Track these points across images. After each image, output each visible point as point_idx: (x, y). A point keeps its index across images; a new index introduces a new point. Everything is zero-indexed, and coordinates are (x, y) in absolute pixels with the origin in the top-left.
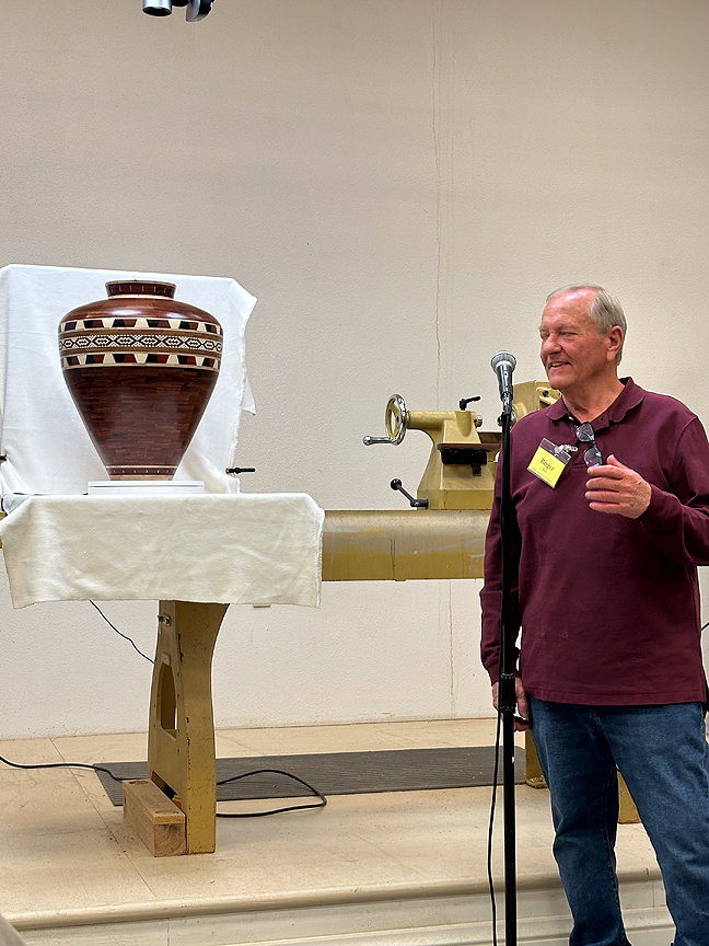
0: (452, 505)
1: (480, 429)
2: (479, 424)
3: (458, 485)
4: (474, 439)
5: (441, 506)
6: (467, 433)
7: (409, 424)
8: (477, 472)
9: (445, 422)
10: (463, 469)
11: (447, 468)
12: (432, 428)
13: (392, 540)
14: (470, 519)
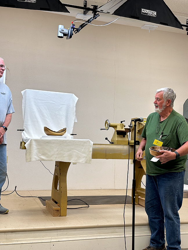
3: (120, 139)
4: (124, 130)
5: (116, 143)
8: (124, 137)
9: (118, 126)
10: (121, 136)
11: (118, 135)
12: (115, 127)
13: (106, 150)
14: (122, 146)
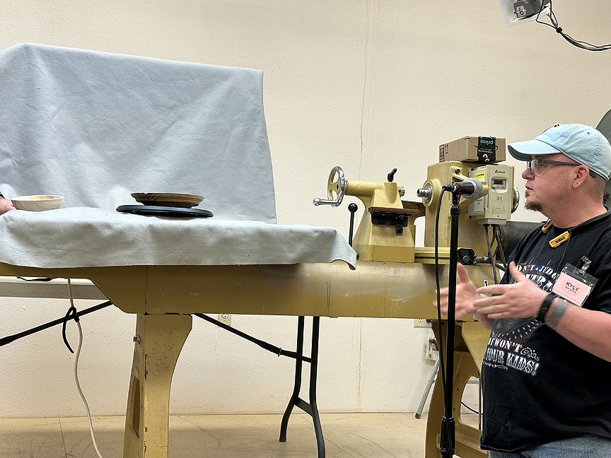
0: (378, 257)
1: (404, 198)
2: (402, 193)
3: (384, 241)
4: (398, 205)
5: (369, 258)
6: (393, 201)
7: (347, 191)
8: (399, 232)
9: (376, 191)
10: (388, 229)
11: (376, 228)
12: (366, 195)
13: (329, 284)
14: (392, 269)
